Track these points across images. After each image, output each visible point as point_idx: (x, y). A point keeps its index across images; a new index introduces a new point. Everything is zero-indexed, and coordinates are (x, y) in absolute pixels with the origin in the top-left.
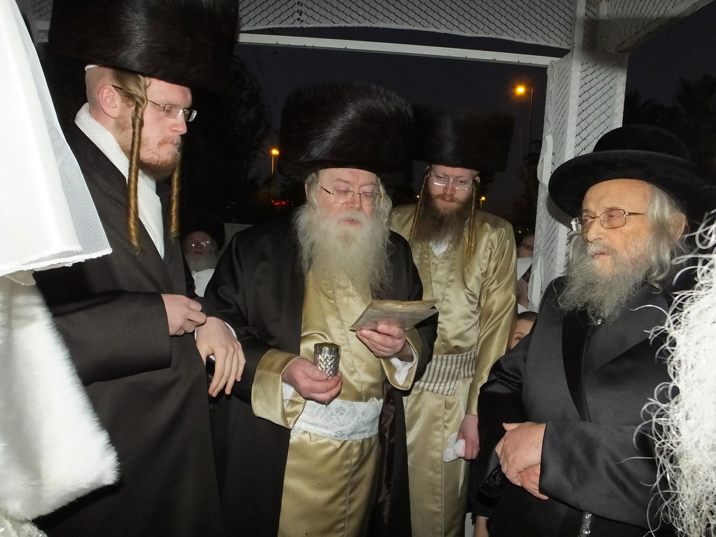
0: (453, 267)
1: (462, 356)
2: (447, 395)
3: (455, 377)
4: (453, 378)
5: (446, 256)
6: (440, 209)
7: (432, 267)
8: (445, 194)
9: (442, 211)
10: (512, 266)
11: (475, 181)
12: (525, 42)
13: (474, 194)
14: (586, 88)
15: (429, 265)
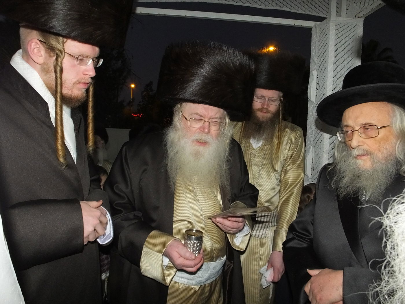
0: (265, 156)
1: (271, 213)
2: (261, 238)
3: (266, 227)
4: (265, 227)
5: (261, 149)
6: (260, 118)
7: (252, 156)
8: (263, 108)
9: (261, 119)
10: (302, 155)
11: (280, 100)
12: (298, 12)
13: (281, 108)
14: (339, 40)
15: (250, 154)
